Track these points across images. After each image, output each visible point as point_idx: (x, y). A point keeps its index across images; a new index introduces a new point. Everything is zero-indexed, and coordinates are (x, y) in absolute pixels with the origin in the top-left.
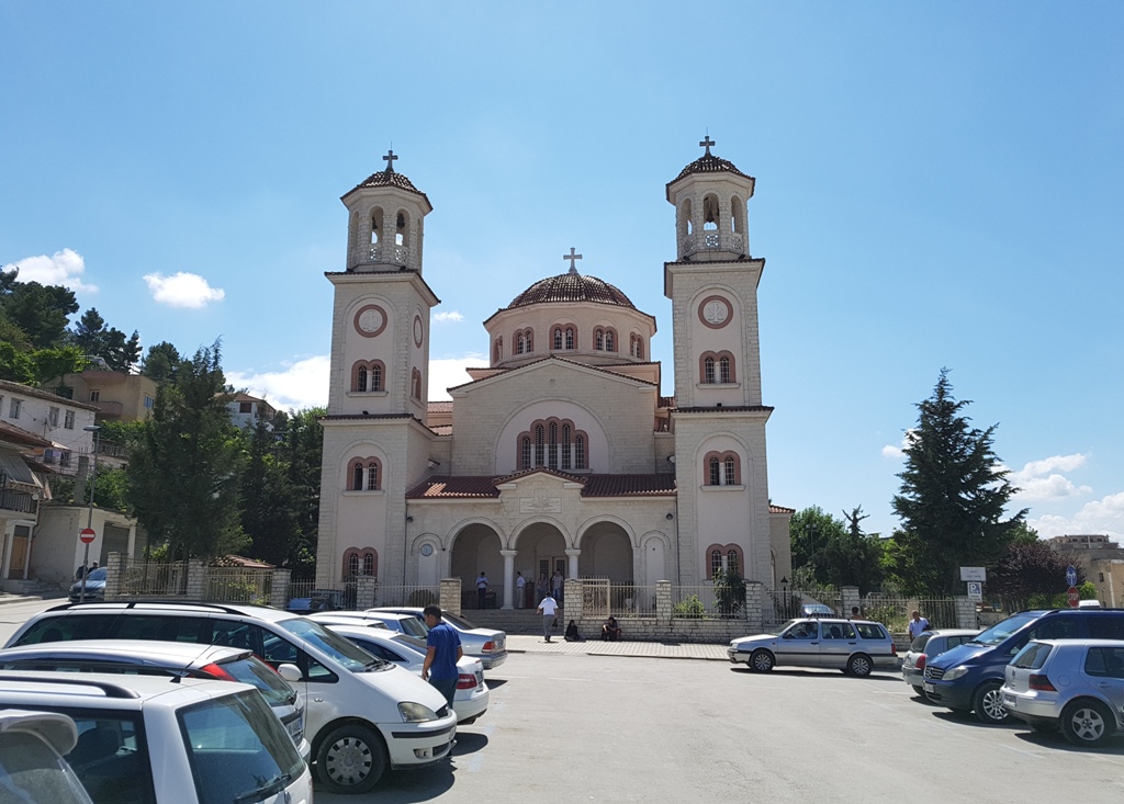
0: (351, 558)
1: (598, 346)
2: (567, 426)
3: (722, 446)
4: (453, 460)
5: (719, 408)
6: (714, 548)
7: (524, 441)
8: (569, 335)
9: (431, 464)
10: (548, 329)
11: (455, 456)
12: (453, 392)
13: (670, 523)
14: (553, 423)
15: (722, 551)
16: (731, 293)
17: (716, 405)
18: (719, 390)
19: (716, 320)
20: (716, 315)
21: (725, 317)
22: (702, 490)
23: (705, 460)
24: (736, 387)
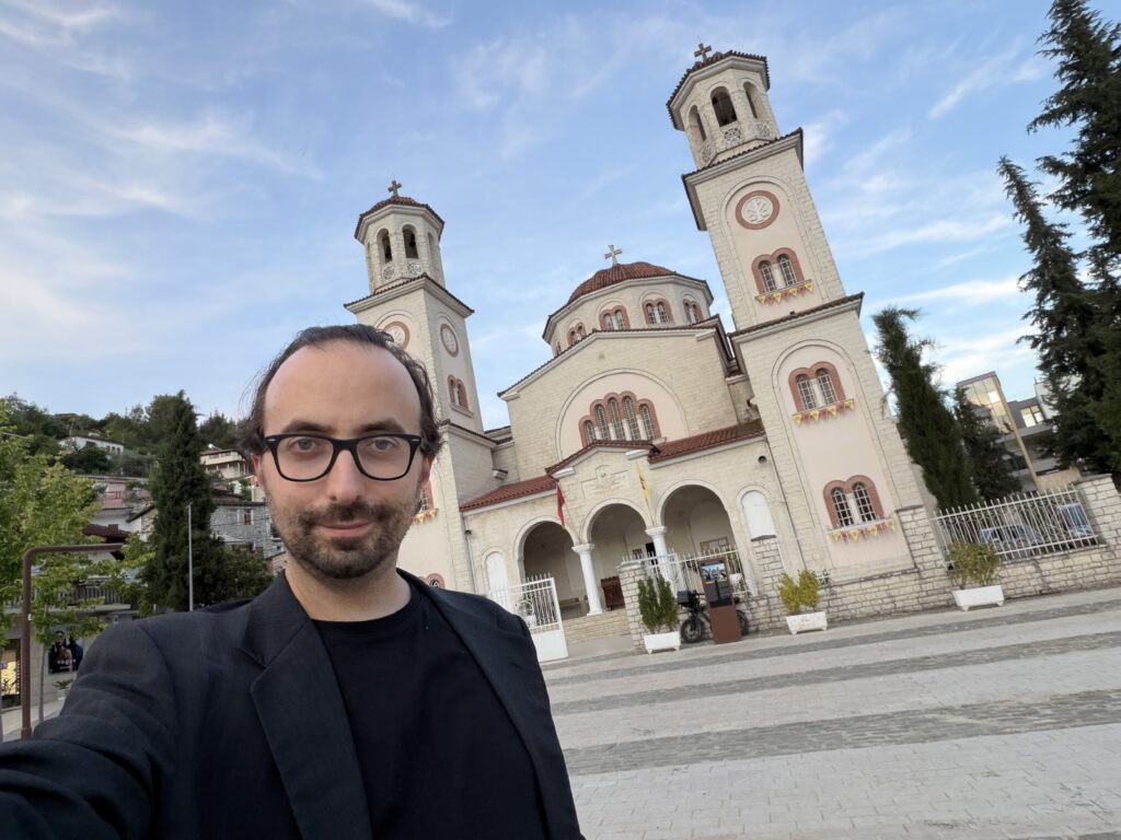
1: (650, 318)
2: (628, 396)
3: (807, 360)
4: (521, 464)
5: (793, 316)
6: (832, 487)
7: (586, 425)
8: (621, 317)
9: (495, 473)
10: (597, 318)
11: (520, 460)
12: (504, 396)
13: (767, 472)
14: (612, 400)
15: (845, 487)
16: (768, 182)
17: (787, 314)
18: (786, 295)
19: (760, 218)
20: (758, 213)
21: (770, 211)
22: (797, 418)
23: (790, 383)
24: (806, 286)
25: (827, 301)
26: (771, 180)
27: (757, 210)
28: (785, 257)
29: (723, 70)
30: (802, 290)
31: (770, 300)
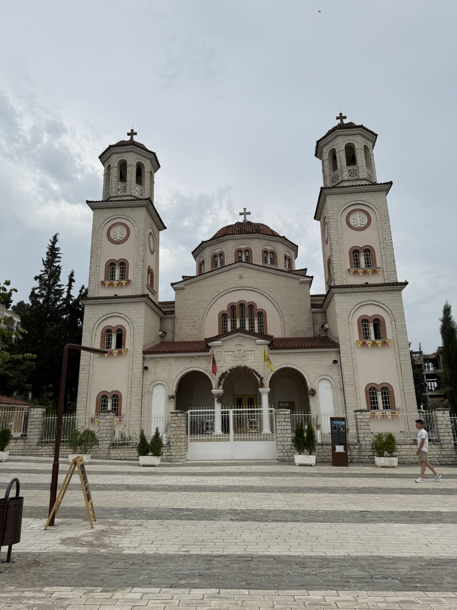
0: (103, 398)
1: (265, 261)
2: (252, 306)
3: (370, 311)
4: (176, 330)
5: (367, 285)
6: (371, 386)
7: (223, 316)
8: (247, 255)
9: (161, 333)
10: (234, 252)
11: (177, 328)
12: (174, 286)
13: (335, 367)
14: (242, 305)
15: (377, 388)
16: (368, 206)
17: (364, 283)
18: (365, 272)
19: (359, 225)
20: (359, 222)
21: (365, 223)
22: (359, 343)
23: (358, 322)
24: (377, 270)
25: (386, 282)
26: (370, 205)
27: (358, 219)
28: (368, 251)
29: (355, 135)
30: (374, 272)
31: (356, 272)
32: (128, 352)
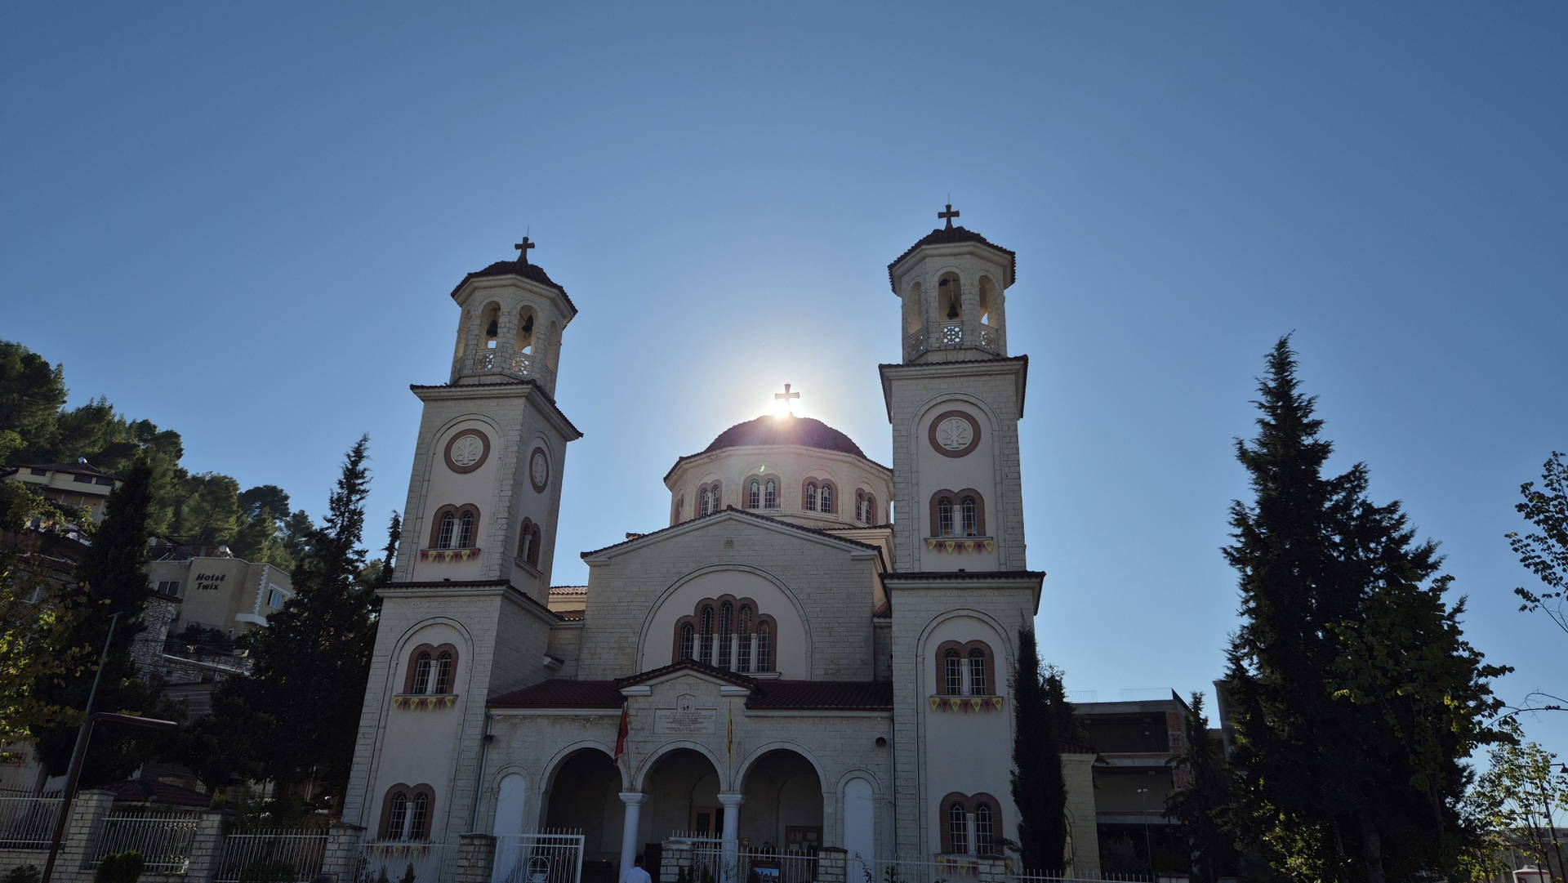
0: (397, 797)
1: (809, 504)
2: (748, 605)
3: (964, 634)
4: (584, 656)
5: (962, 575)
6: (953, 800)
7: (684, 629)
8: (770, 490)
9: (547, 660)
10: (743, 482)
11: (585, 651)
12: (590, 558)
13: (882, 756)
14: (727, 602)
15: (967, 805)
16: (976, 405)
17: (955, 570)
18: (960, 547)
19: (955, 445)
20: (955, 439)
21: (969, 440)
22: (934, 702)
23: (937, 655)
24: (985, 543)
25: (1003, 569)
26: (980, 404)
27: (954, 433)
28: (971, 501)
29: (961, 254)
30: (979, 546)
31: (940, 546)
32: (458, 702)
